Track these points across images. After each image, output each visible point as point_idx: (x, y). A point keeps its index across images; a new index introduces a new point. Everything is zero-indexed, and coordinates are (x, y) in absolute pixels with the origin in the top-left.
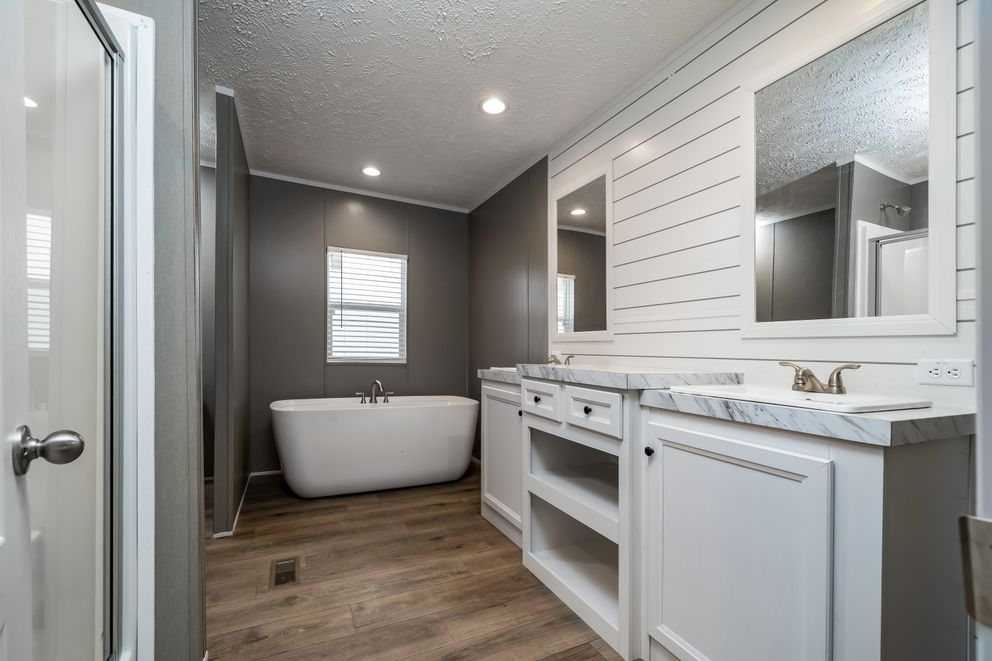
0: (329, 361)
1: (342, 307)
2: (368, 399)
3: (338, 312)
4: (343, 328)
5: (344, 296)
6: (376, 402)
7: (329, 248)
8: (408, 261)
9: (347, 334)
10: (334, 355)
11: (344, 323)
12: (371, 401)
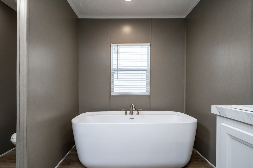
0: (112, 94)
1: (118, 70)
2: (128, 112)
3: (116, 72)
4: (118, 79)
5: (118, 65)
6: (133, 114)
7: (112, 44)
8: (151, 46)
9: (120, 82)
10: (115, 91)
11: (118, 77)
12: (130, 114)
